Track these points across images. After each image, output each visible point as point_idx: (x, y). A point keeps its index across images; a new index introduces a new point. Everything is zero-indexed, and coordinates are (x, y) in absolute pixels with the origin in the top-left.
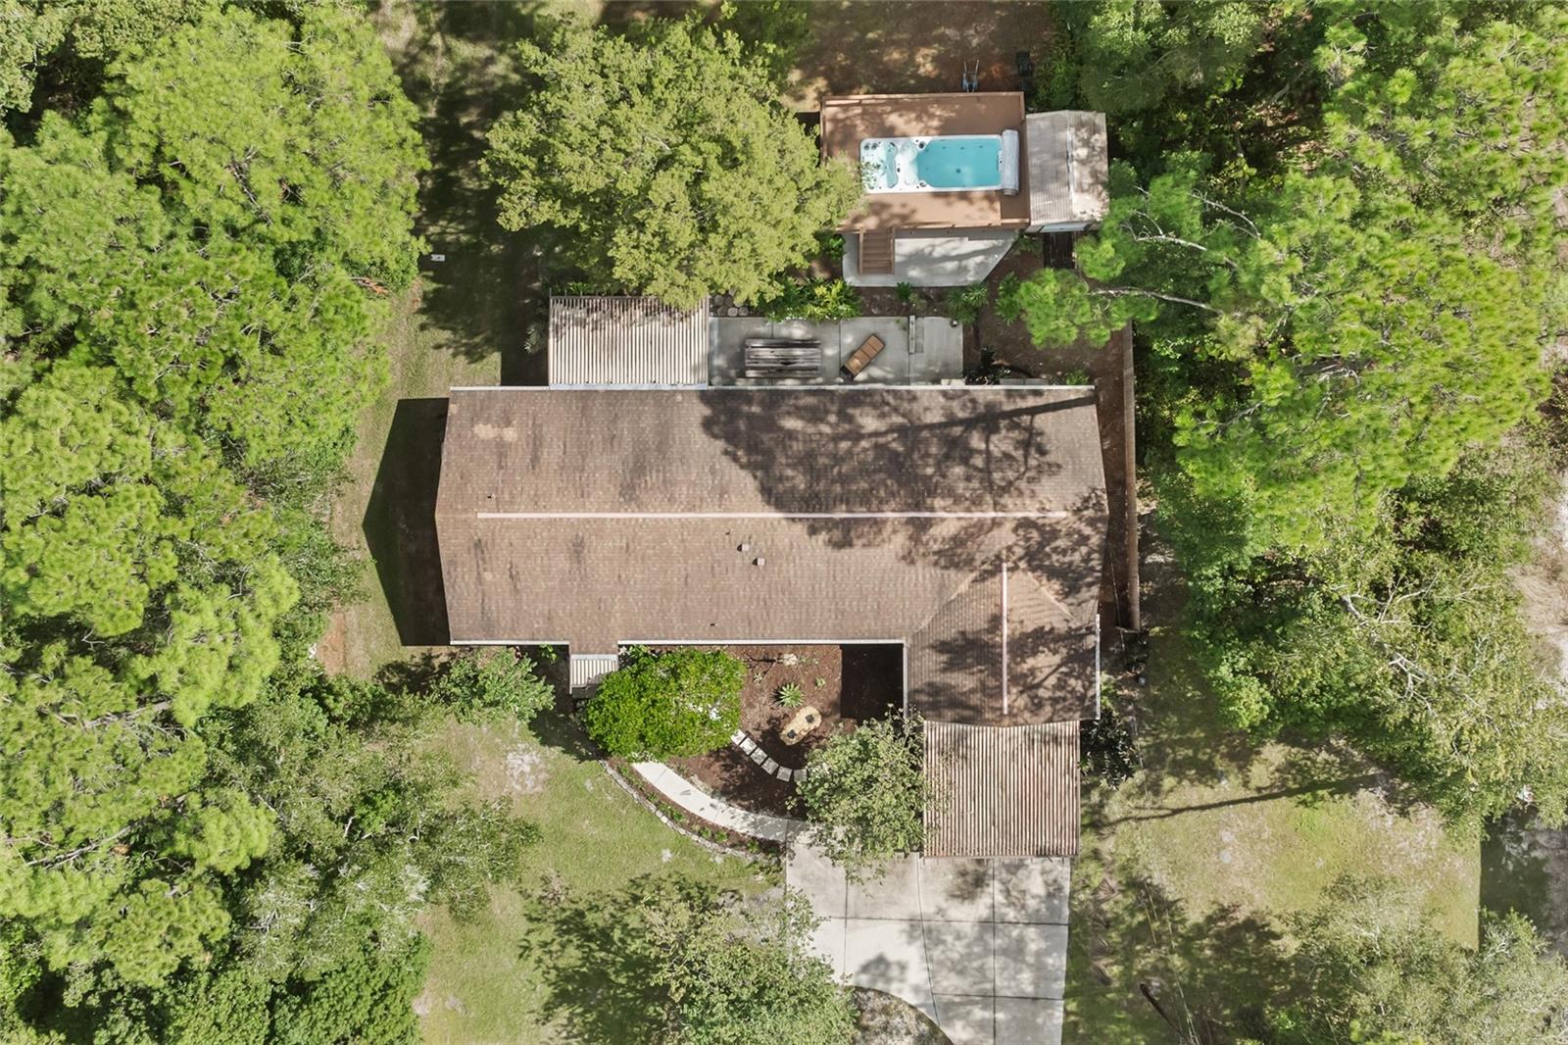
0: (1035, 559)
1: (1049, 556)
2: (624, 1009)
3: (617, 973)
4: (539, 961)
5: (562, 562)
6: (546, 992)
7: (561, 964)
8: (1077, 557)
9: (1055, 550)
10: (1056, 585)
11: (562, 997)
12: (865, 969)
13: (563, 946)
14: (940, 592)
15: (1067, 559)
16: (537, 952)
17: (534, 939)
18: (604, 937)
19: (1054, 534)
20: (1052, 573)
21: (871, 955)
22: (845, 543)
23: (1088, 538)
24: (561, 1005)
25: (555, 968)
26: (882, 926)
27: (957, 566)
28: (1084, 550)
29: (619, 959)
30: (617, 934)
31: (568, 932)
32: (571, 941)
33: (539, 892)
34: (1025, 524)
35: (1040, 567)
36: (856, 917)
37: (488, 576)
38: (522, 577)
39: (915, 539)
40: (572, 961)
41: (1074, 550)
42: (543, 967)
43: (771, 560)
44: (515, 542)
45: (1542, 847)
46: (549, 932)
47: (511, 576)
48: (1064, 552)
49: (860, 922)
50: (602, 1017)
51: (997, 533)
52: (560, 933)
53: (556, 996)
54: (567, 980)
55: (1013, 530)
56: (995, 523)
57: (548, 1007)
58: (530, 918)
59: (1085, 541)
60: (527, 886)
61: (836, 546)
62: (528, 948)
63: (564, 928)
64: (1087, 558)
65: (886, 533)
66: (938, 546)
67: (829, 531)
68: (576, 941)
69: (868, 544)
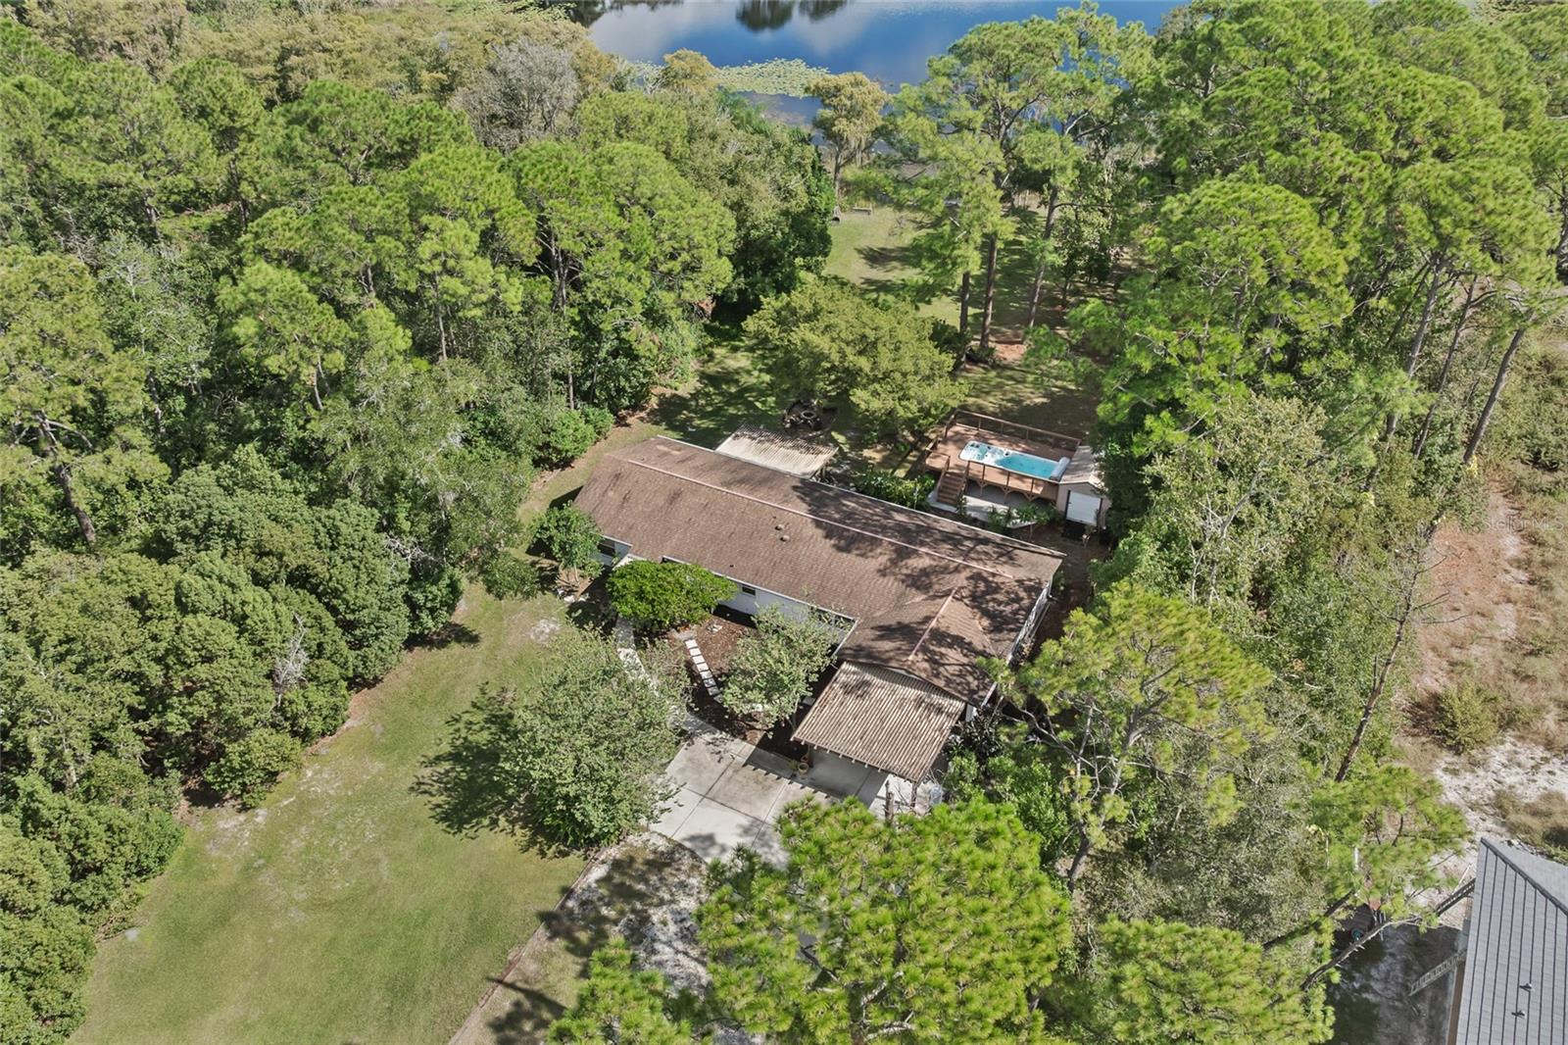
0: (977, 601)
1: (987, 602)
4: (458, 730)
5: (660, 501)
6: (446, 748)
7: (470, 738)
8: (1008, 609)
9: (994, 600)
10: (986, 622)
11: (455, 757)
12: (692, 838)
13: (482, 729)
14: (899, 597)
15: (1002, 608)
16: (461, 725)
17: (466, 717)
19: (997, 589)
20: (986, 613)
21: (705, 831)
22: (846, 549)
23: (1021, 599)
24: (449, 760)
26: (730, 813)
27: (918, 588)
28: (1016, 606)
31: (493, 723)
32: (490, 728)
33: (494, 694)
34: (977, 577)
35: (979, 607)
36: (713, 800)
37: (611, 493)
38: (631, 501)
39: (894, 562)
40: (480, 740)
41: (1007, 604)
42: (457, 735)
43: (793, 540)
45: (1375, 992)
46: (479, 717)
47: (624, 498)
48: (1000, 603)
49: (714, 804)
50: (471, 779)
51: (956, 576)
52: (487, 721)
53: (450, 754)
54: (467, 749)
55: (968, 578)
56: (957, 570)
57: (439, 759)
58: (474, 705)
59: (1018, 600)
60: (488, 689)
61: (839, 549)
62: (457, 720)
63: (492, 719)
64: (1016, 613)
65: (879, 550)
66: (909, 572)
67: (840, 538)
68: (493, 730)
69: (862, 555)
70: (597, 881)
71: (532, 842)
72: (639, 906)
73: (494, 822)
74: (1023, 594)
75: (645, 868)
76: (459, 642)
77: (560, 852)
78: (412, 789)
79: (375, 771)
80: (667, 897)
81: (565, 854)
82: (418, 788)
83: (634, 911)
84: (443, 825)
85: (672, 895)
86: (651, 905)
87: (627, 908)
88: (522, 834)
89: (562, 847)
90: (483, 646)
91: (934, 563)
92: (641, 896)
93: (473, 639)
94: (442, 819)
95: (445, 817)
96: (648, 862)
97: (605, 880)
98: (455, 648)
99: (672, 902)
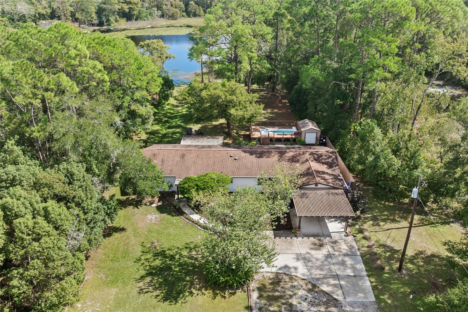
0: (318, 160)
1: (321, 160)
2: (176, 278)
3: (175, 267)
5: (178, 159)
6: (143, 272)
7: (152, 265)
9: (323, 159)
10: (326, 166)
11: (150, 274)
12: (280, 269)
13: (154, 260)
15: (327, 160)
16: (143, 261)
17: (143, 258)
18: (172, 257)
19: (321, 155)
20: (323, 163)
22: (261, 157)
23: (332, 156)
24: (148, 276)
25: (149, 265)
27: (295, 162)
28: (331, 159)
29: (176, 263)
30: (177, 257)
31: (158, 256)
32: (158, 258)
33: (149, 245)
34: (313, 154)
35: (320, 162)
38: (165, 161)
39: (281, 157)
40: (157, 264)
41: (328, 159)
42: (144, 265)
43: (239, 159)
44: (165, 154)
46: (149, 256)
47: (162, 161)
48: (326, 159)
50: (165, 280)
51: (304, 155)
52: (154, 256)
53: (147, 274)
54: (153, 269)
55: (309, 155)
56: (304, 153)
57: (142, 278)
58: (143, 252)
59: (331, 157)
60: (145, 244)
61: (258, 157)
62: (140, 260)
63: (156, 255)
64: (333, 160)
65: (273, 154)
66: (288, 158)
67: (256, 154)
68: (160, 258)
69: (268, 157)
70: (258, 298)
71: (215, 295)
72: (284, 301)
73: (191, 293)
74: (331, 155)
75: (272, 286)
76: (116, 232)
77: (231, 293)
78: (139, 293)
79: (114, 293)
80: (291, 293)
81: (234, 294)
82: (141, 291)
83: (283, 304)
84: (167, 303)
85: (292, 292)
86: (288, 299)
87: (280, 304)
88: (208, 293)
89: (230, 291)
90: (129, 230)
91: (295, 153)
92: (281, 297)
93: (123, 229)
94: (164, 301)
95: (165, 299)
96: (271, 284)
97: (260, 297)
98: (116, 235)
99: (295, 294)
